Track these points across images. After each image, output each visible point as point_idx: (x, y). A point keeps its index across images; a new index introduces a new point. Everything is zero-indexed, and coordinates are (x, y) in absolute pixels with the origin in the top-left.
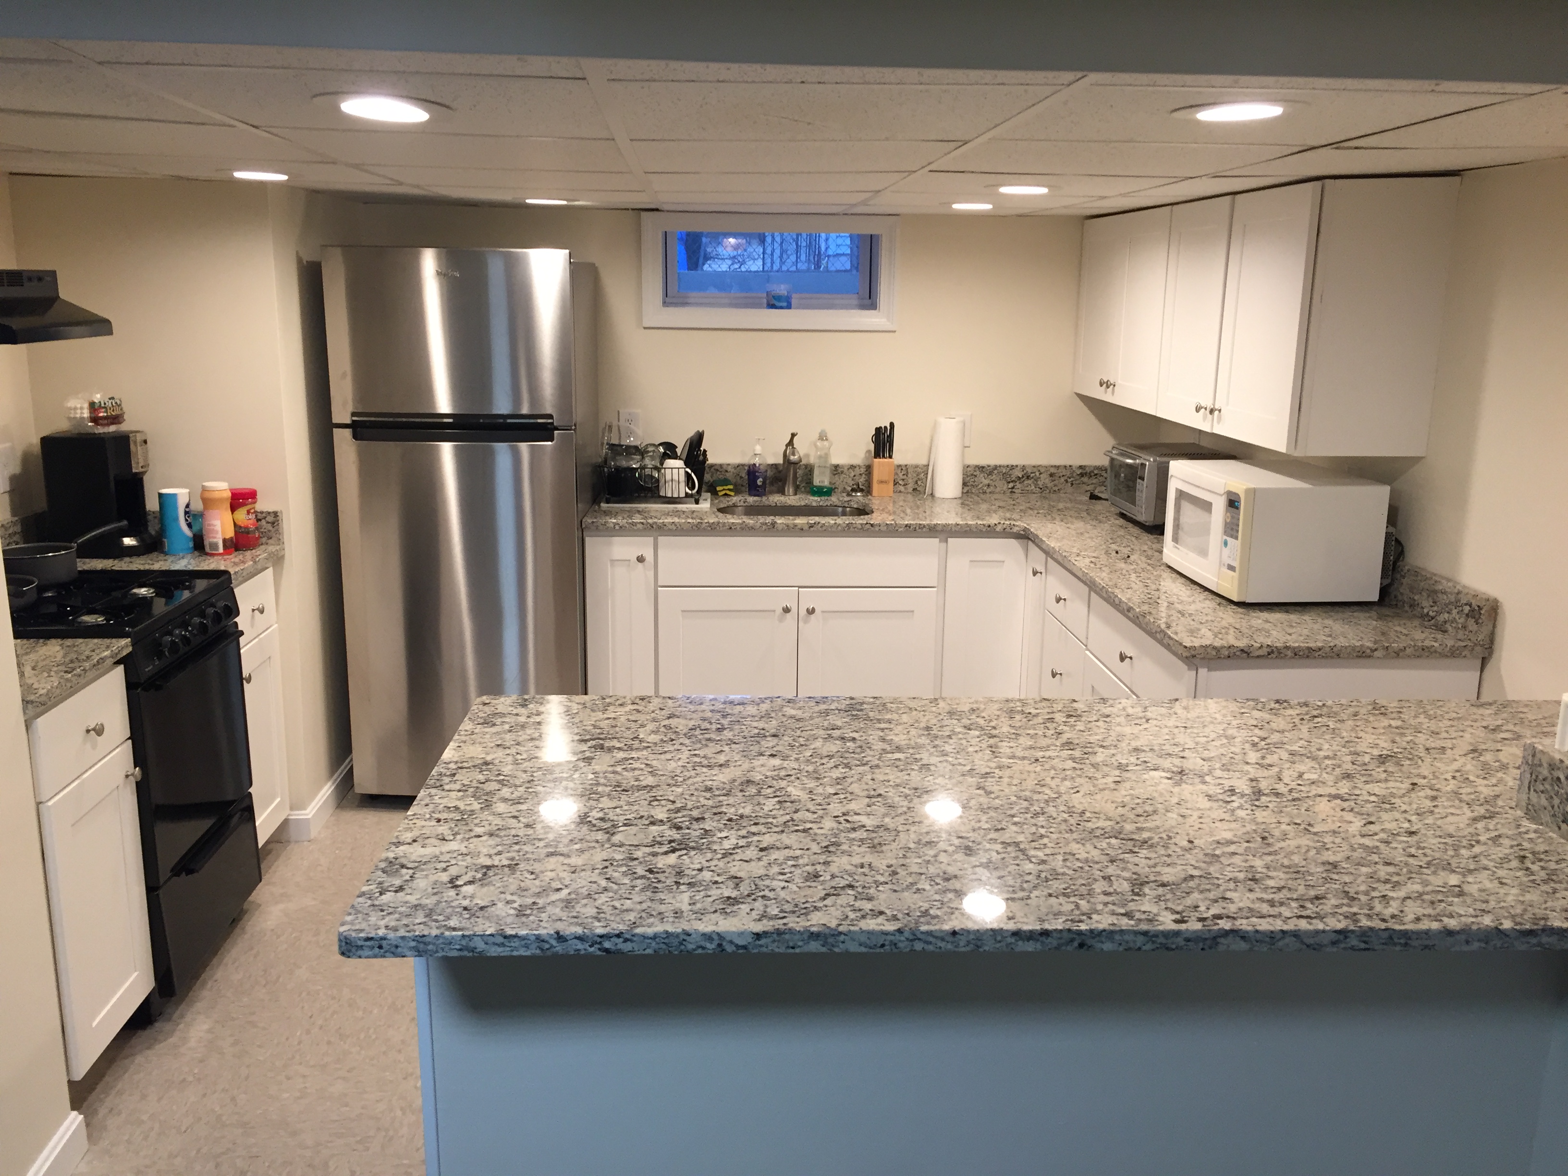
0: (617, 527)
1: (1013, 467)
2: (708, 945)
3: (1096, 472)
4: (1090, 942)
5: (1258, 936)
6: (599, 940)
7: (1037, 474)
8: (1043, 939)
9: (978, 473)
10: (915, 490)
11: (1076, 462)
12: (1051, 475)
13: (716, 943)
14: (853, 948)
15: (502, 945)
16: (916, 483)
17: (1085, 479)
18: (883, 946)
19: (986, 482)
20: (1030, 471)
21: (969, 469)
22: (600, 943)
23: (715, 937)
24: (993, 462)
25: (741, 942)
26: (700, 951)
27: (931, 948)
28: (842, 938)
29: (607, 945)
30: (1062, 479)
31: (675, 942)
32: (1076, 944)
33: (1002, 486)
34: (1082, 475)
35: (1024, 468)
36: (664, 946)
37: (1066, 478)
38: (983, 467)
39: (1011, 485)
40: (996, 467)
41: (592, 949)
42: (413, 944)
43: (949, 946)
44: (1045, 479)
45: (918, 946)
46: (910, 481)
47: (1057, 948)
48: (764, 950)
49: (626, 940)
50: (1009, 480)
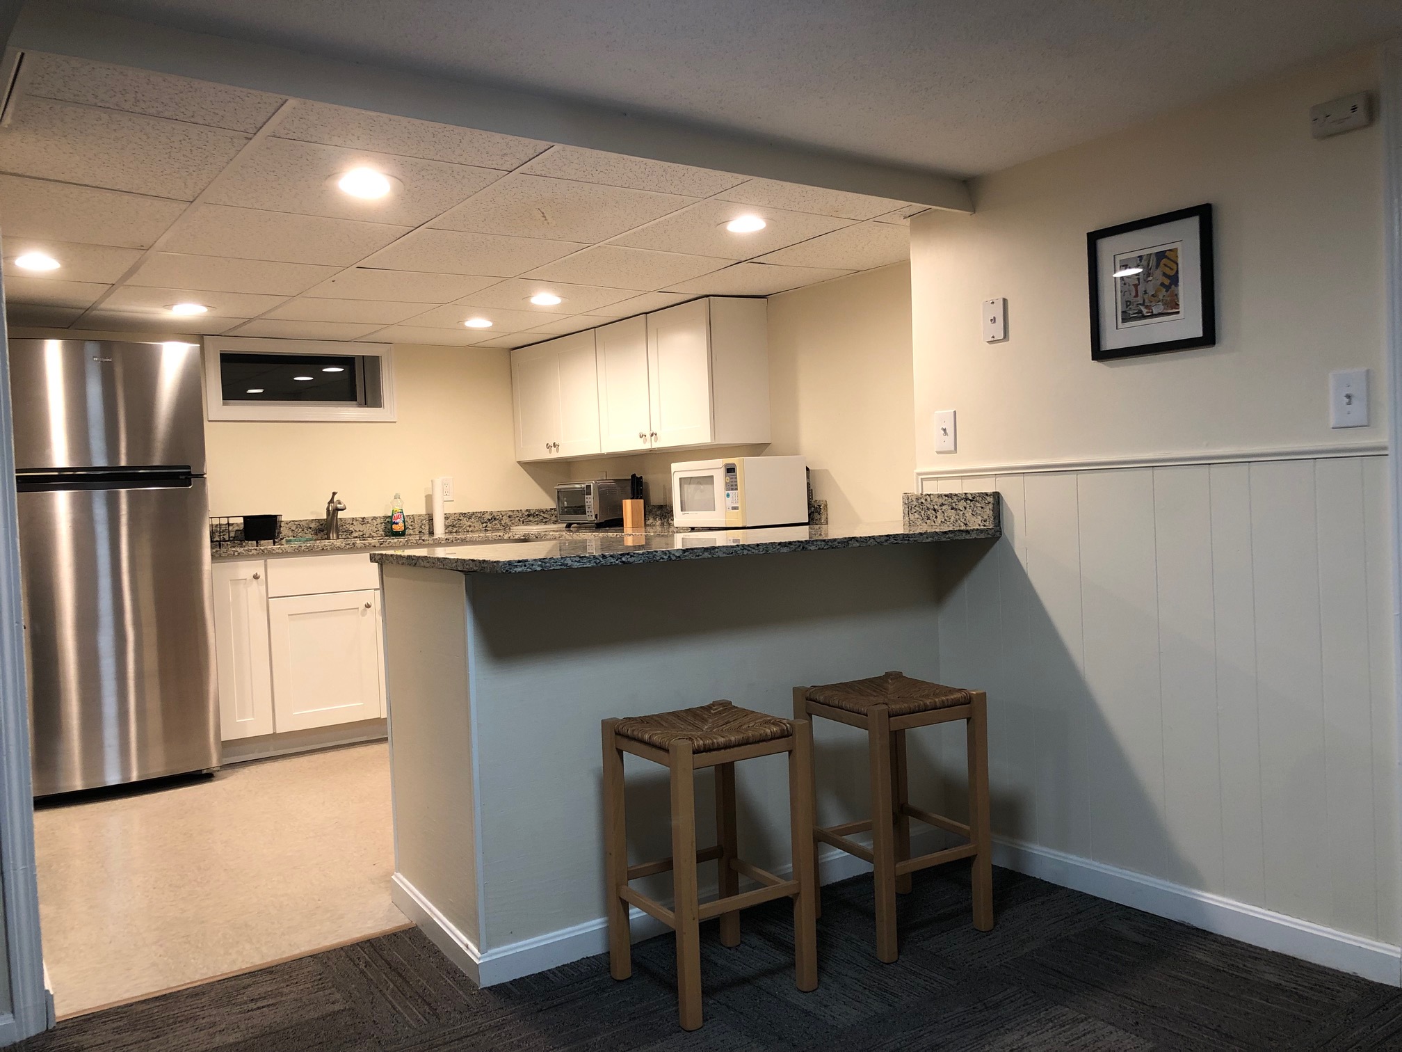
0: (236, 554)
1: (484, 513)
2: (665, 557)
3: (537, 513)
4: (806, 546)
5: (862, 540)
6: (620, 557)
7: (501, 516)
8: (789, 546)
9: (462, 518)
10: (420, 532)
11: (524, 507)
12: (509, 517)
13: (668, 555)
14: (721, 555)
15: (579, 562)
16: (421, 527)
17: (531, 518)
18: (732, 553)
19: (469, 524)
20: (496, 515)
21: (456, 515)
22: (621, 558)
23: (667, 552)
24: (471, 510)
25: (677, 554)
26: (661, 560)
27: (750, 553)
28: (716, 550)
29: (624, 559)
30: (517, 519)
31: (651, 556)
32: (801, 547)
33: (479, 526)
34: (529, 516)
35: (491, 513)
36: (647, 558)
37: (519, 518)
38: (465, 514)
39: (484, 525)
40: (473, 514)
41: (617, 562)
42: (540, 563)
43: (757, 552)
44: (506, 520)
45: (745, 552)
46: (416, 526)
47: (795, 550)
48: (687, 558)
49: (631, 556)
50: (483, 521)
